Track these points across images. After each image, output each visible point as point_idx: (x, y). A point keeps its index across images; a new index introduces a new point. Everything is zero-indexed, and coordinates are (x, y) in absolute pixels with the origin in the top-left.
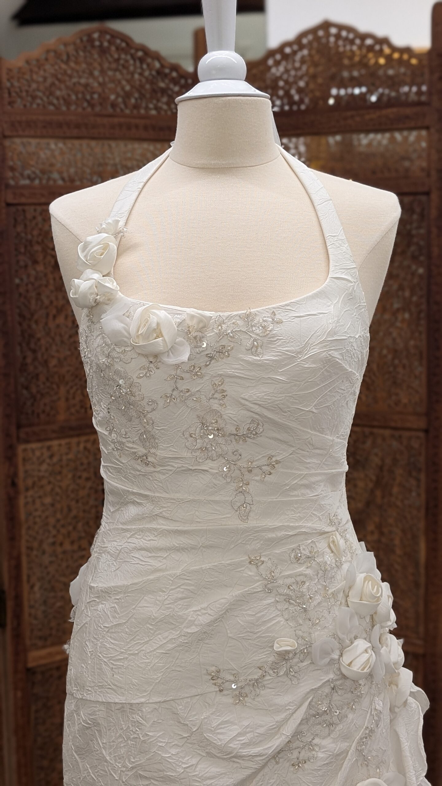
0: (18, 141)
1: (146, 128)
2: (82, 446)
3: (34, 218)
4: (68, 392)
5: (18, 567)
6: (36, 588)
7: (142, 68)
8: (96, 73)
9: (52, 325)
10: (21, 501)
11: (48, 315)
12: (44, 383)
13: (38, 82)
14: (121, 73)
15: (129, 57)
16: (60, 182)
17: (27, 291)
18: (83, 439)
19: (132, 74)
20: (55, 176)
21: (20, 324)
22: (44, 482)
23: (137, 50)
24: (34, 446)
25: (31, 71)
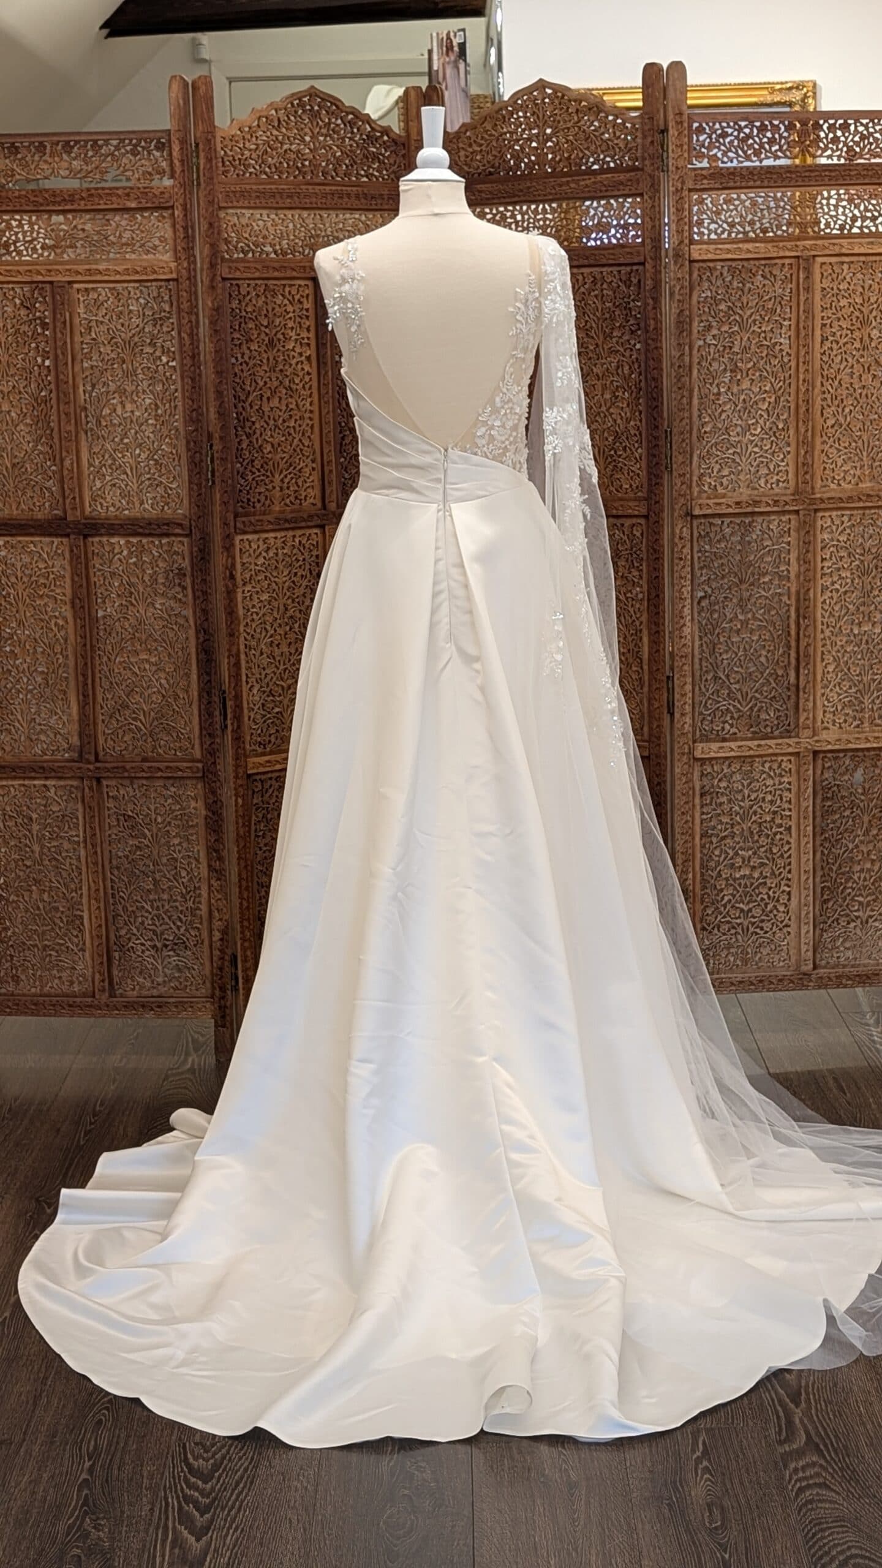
0: (231, 211)
1: (357, 197)
2: (297, 540)
3: (248, 293)
4: (282, 481)
5: (237, 664)
6: (255, 691)
7: (352, 133)
8: (307, 139)
9: (266, 409)
10: (240, 596)
11: (262, 396)
12: (259, 471)
13: (250, 150)
14: (332, 139)
15: (339, 121)
16: (273, 255)
17: (242, 371)
18: (299, 532)
19: (343, 139)
20: (268, 249)
21: (236, 407)
22: (261, 577)
23: (348, 113)
24: (250, 537)
25: (244, 138)
